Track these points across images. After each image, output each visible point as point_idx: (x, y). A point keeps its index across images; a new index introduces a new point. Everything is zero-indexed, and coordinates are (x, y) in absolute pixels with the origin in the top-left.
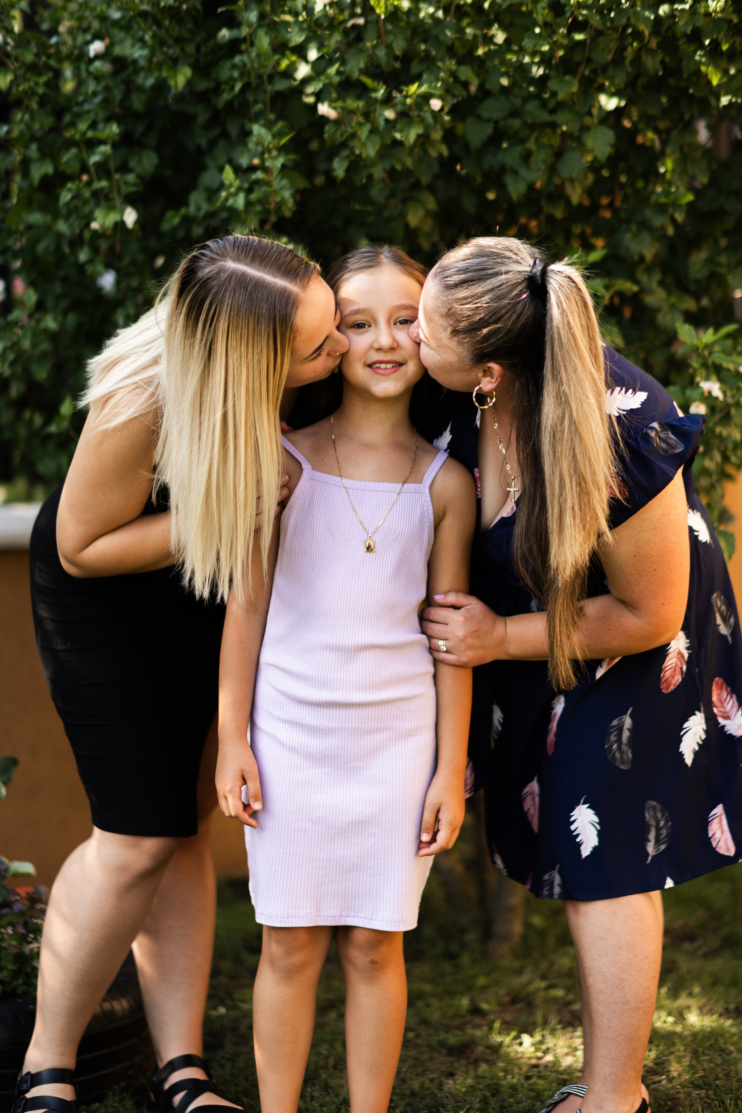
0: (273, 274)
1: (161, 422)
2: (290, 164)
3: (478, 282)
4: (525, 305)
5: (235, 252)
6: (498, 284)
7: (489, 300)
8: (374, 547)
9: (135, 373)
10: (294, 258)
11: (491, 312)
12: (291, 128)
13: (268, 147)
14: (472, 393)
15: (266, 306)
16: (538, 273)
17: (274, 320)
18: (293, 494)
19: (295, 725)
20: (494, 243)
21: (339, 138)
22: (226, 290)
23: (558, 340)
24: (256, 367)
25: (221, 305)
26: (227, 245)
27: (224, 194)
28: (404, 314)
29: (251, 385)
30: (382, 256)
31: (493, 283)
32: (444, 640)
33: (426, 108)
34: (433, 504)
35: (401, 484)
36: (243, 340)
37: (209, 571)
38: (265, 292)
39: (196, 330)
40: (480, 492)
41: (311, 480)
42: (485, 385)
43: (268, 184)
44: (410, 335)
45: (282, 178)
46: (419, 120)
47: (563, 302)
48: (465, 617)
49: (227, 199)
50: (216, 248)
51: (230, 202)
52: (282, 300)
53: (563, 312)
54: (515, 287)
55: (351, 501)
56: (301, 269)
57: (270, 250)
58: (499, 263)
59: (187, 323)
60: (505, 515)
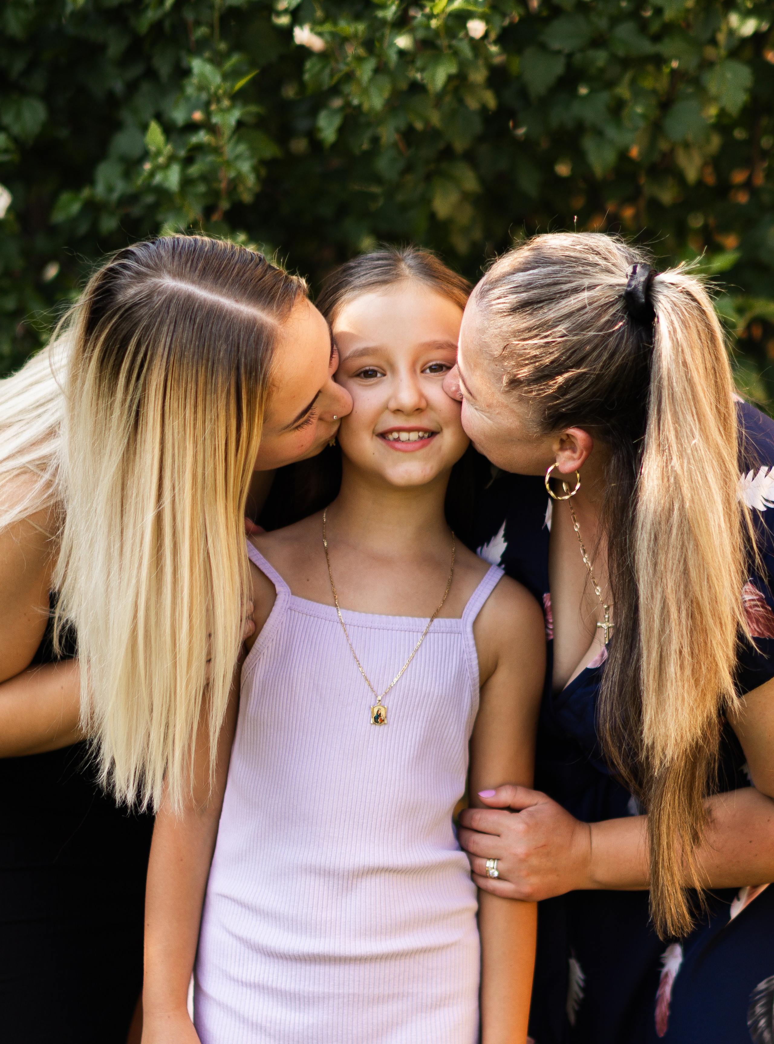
0: (235, 297)
1: (61, 529)
2: (251, 120)
3: (548, 304)
4: (622, 338)
5: (176, 263)
6: (579, 305)
7: (565, 332)
8: (386, 717)
9: (21, 451)
10: (266, 270)
11: (570, 349)
12: (253, 64)
13: (216, 93)
14: (544, 478)
15: (224, 347)
16: (640, 288)
17: (238, 368)
18: (262, 632)
19: (261, 990)
20: (571, 243)
21: (327, 81)
22: (161, 323)
23: (669, 390)
24: (208, 442)
25: (154, 345)
26: (163, 253)
27: (148, 166)
28: (437, 356)
29: (200, 470)
30: (403, 265)
31: (570, 305)
32: (494, 859)
33: (461, 34)
34: (478, 651)
35: (429, 620)
36: (188, 400)
37: (134, 762)
38: (223, 325)
39: (116, 384)
40: (552, 629)
41: (289, 611)
42: (563, 464)
43: (217, 150)
44: (446, 389)
45: (238, 141)
46: (451, 52)
47: (679, 330)
48: (526, 823)
49: (152, 174)
50: (145, 257)
51: (158, 178)
52: (249, 337)
53: (676, 345)
54: (605, 310)
55: (351, 645)
56: (279, 288)
57: (230, 260)
58: (580, 272)
59: (101, 372)
60: (590, 665)
